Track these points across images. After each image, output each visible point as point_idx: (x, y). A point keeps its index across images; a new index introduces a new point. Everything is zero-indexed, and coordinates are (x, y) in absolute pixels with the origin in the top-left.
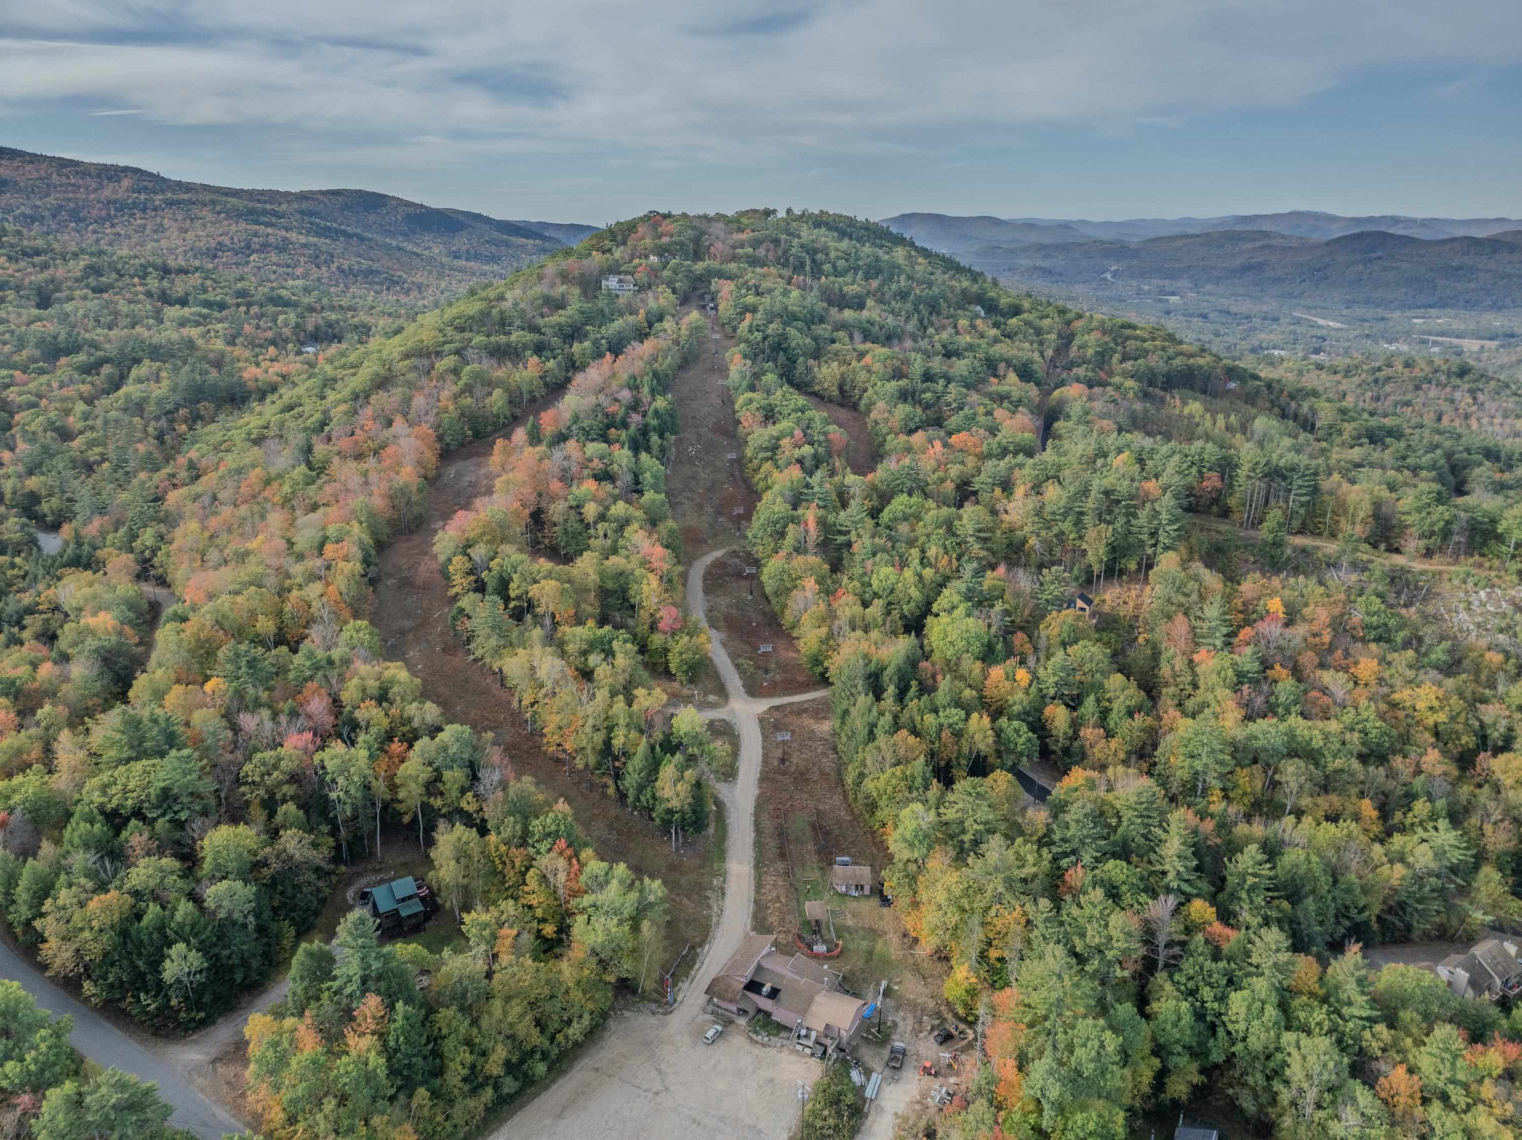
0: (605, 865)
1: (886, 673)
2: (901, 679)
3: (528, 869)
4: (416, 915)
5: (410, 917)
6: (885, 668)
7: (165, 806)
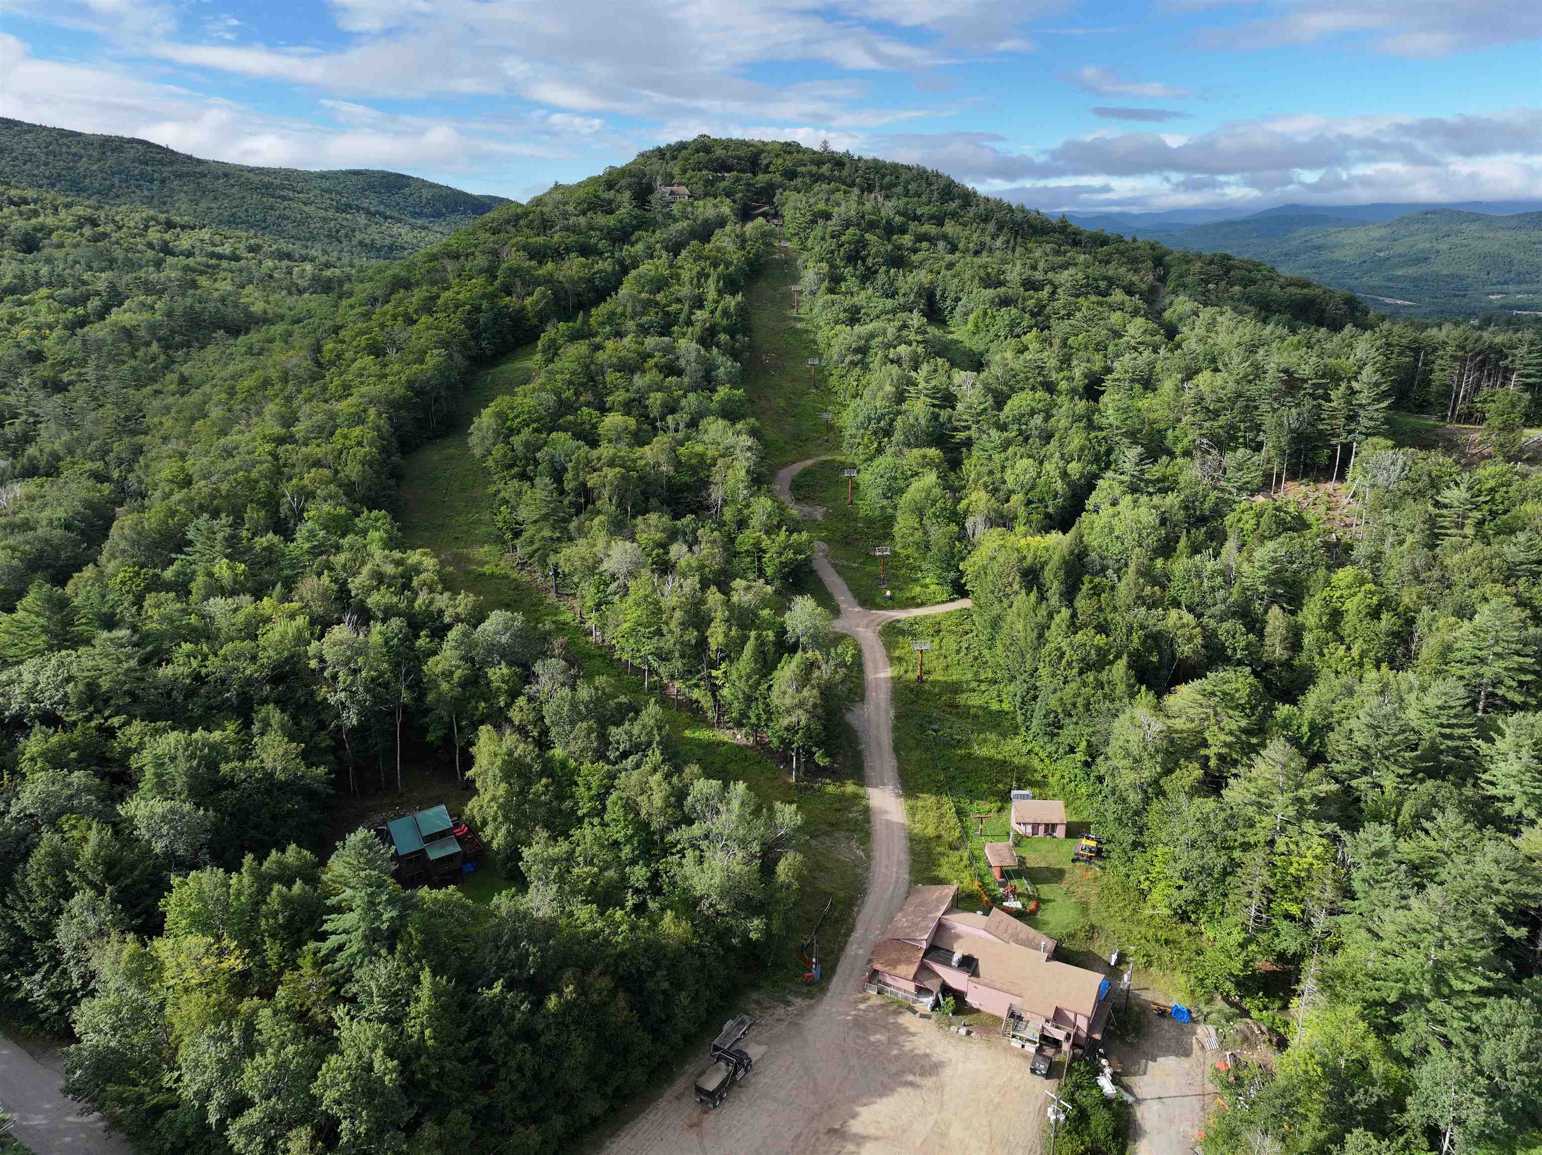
0: (716, 783)
1: (1047, 568)
2: (1068, 574)
3: (608, 793)
4: (450, 858)
5: (441, 860)
6: (1044, 564)
7: (91, 709)
